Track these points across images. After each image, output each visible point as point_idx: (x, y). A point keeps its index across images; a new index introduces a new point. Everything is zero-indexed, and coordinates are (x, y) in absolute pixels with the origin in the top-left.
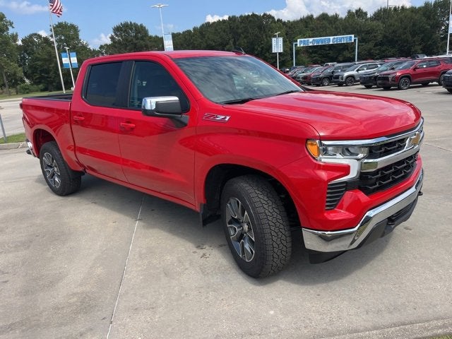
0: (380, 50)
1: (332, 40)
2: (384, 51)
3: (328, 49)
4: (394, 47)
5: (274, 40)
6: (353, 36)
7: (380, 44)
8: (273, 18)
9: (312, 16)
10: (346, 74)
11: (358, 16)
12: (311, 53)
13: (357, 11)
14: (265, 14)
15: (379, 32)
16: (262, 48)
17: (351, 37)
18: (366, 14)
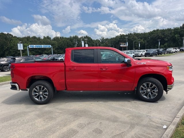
0: (57, 51)
1: (43, 46)
2: (59, 52)
3: (38, 49)
4: (62, 50)
5: (19, 44)
6: (50, 45)
7: (57, 49)
8: (12, 35)
9: (30, 37)
10: (60, 59)
11: (48, 39)
12: (31, 51)
13: (47, 37)
14: (8, 34)
15: (56, 45)
16: (8, 48)
17: (50, 46)
18: (50, 38)
